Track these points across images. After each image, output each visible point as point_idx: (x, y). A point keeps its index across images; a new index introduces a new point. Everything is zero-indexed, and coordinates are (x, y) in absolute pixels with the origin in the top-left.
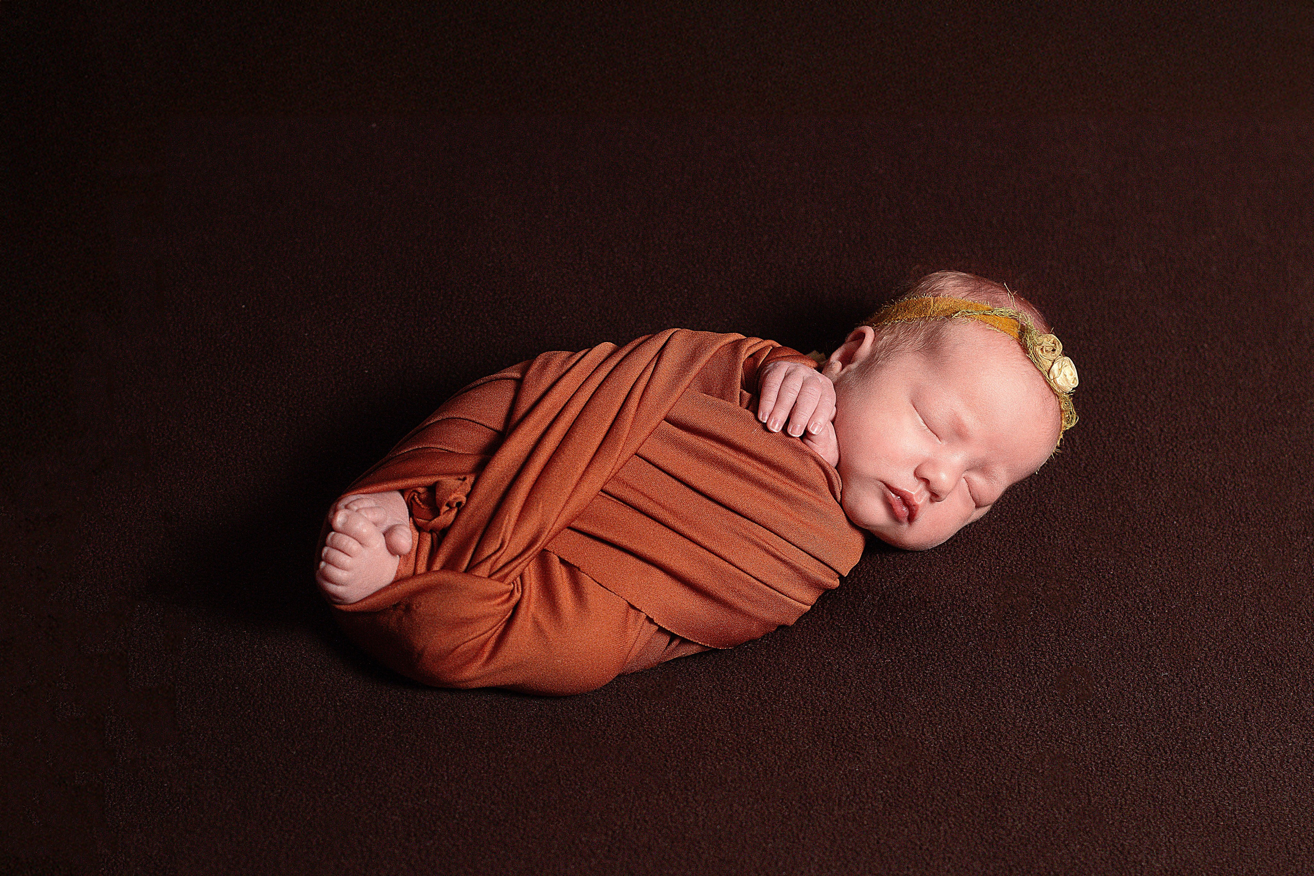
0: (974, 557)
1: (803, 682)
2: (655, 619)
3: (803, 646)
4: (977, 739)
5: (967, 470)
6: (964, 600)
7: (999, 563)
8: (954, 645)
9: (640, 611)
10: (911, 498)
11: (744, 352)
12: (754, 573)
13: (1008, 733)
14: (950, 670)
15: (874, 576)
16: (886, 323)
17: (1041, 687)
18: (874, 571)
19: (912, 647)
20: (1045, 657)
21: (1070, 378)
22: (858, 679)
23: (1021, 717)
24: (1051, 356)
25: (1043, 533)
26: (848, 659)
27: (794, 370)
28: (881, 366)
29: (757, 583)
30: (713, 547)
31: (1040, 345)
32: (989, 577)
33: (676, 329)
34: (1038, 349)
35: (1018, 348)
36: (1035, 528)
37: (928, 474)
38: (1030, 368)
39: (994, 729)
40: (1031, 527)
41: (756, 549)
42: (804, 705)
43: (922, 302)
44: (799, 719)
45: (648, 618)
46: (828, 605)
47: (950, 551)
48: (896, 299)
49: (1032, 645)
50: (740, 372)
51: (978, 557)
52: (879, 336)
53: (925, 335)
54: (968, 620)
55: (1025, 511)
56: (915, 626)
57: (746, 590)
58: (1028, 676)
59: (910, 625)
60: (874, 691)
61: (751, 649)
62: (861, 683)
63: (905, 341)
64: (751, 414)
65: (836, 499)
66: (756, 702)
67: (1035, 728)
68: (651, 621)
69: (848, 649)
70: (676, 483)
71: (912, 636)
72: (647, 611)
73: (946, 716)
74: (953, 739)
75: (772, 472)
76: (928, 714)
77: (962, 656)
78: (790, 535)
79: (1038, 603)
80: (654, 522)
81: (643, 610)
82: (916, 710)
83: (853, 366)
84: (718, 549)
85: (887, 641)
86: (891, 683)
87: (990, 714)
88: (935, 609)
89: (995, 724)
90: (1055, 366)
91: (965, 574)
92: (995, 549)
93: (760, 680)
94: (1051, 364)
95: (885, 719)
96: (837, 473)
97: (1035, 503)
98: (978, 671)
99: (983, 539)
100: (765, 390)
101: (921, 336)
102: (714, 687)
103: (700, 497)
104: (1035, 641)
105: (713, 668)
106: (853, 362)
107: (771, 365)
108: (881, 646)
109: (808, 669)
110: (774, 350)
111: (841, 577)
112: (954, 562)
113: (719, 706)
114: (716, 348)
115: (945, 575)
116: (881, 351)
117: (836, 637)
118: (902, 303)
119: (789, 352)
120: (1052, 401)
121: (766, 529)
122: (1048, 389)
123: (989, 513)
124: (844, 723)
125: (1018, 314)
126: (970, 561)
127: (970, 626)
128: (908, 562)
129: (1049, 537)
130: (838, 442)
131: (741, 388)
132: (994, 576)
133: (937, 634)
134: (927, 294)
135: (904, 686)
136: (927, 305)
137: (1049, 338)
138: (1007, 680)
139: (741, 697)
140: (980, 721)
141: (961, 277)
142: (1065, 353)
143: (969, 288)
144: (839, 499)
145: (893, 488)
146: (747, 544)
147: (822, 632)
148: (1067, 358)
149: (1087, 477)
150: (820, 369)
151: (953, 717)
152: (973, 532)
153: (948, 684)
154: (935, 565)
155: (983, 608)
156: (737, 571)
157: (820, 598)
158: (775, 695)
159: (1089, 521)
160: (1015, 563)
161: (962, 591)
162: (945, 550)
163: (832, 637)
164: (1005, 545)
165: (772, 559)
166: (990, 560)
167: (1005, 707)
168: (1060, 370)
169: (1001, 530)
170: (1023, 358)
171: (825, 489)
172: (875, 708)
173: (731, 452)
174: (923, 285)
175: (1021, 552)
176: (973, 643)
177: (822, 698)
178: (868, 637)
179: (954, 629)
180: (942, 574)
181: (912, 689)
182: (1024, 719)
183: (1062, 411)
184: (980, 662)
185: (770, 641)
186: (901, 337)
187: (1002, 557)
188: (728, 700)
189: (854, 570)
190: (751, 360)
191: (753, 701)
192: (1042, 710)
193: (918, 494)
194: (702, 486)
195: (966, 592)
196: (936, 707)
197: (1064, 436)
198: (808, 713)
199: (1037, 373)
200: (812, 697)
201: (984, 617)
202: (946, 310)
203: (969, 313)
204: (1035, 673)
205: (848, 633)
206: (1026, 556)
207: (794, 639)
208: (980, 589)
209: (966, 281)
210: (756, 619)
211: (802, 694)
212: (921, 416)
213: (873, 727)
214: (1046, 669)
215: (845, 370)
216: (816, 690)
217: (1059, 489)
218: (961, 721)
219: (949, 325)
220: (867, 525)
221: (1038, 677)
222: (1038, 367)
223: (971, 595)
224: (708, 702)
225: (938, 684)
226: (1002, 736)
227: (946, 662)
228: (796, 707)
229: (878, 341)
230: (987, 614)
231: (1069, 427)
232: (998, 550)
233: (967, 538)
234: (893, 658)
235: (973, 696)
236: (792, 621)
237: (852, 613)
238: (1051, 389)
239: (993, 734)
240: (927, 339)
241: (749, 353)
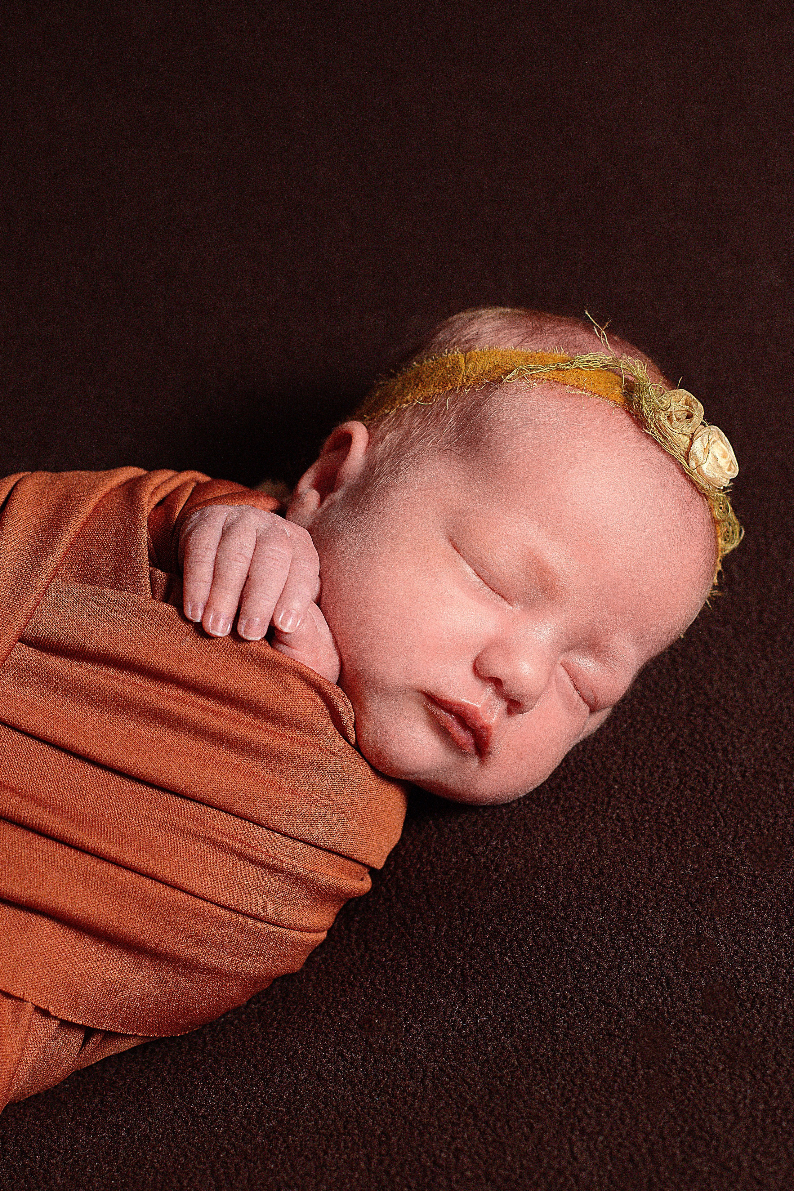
0: (602, 803)
1: (335, 1081)
2: (51, 1008)
3: (324, 1009)
4: (674, 1154)
5: (565, 650)
6: (599, 887)
7: (646, 808)
8: (596, 973)
9: (22, 1000)
10: (476, 716)
11: (146, 500)
12: (222, 900)
13: (730, 1133)
14: (598, 1023)
15: (432, 864)
16: (386, 411)
17: (768, 1032)
18: (430, 854)
19: (522, 988)
20: (763, 973)
21: (723, 462)
22: (435, 1061)
23: (745, 1097)
24: (687, 428)
25: (712, 744)
26: (411, 1025)
27: (238, 520)
28: (386, 487)
29: (228, 915)
30: (140, 862)
31: (667, 409)
32: (635, 837)
33: (22, 474)
34: (663, 417)
35: (628, 421)
36: (697, 737)
37: (498, 669)
38: (652, 453)
39: (701, 1128)
40: (691, 735)
41: (218, 853)
42: (345, 1128)
43: (443, 364)
44: (341, 1158)
45: (38, 1009)
46: (356, 925)
47: (557, 798)
48: (398, 368)
49: (736, 953)
50: (144, 536)
51: (609, 803)
52: (378, 434)
53: (458, 421)
54: (612, 923)
55: (674, 708)
56: (520, 946)
57: (210, 932)
58: (741, 1013)
59: (511, 945)
60: (467, 1083)
61: (232, 1023)
62: (441, 1070)
63: (424, 437)
64: (170, 610)
65: (347, 738)
66: (257, 1134)
67: (774, 1115)
68: (45, 1013)
69: (406, 1006)
70: (56, 753)
71: (519, 966)
72: (34, 997)
73: (608, 1115)
74: (631, 1160)
75: (229, 711)
76: (575, 1115)
77: (615, 991)
78: (279, 821)
79: (730, 873)
80: (25, 833)
81: (27, 998)
82: (551, 1110)
83: (338, 495)
84: (151, 866)
85: (475, 981)
86: (494, 1062)
87: (688, 1099)
88: (551, 911)
89: (700, 1118)
90: (698, 445)
91: (591, 838)
92: (635, 785)
93: (257, 1086)
94: (689, 441)
95: (498, 1136)
96: (343, 694)
97: (688, 691)
98: (648, 1017)
99: (611, 769)
100: (191, 563)
101: (451, 424)
102: (176, 1112)
103: (104, 774)
104: (740, 946)
105: (169, 1073)
106: (337, 489)
107: (196, 516)
108: (464, 992)
109: (342, 1056)
110: (199, 488)
111: (372, 871)
112: (568, 818)
113: (190, 1150)
114: (96, 498)
115: (558, 846)
116: (383, 460)
117: (380, 984)
118: (410, 373)
119: (224, 488)
120: (699, 506)
121: (232, 814)
122: (688, 487)
123: (609, 721)
124: (424, 1156)
125: (617, 362)
126: (596, 813)
127: (618, 933)
128: (487, 830)
129: (725, 750)
130: (334, 637)
131: (150, 565)
132: (642, 834)
133: (561, 956)
134: (452, 350)
135: (520, 1064)
136: (455, 369)
137: (677, 396)
138: (704, 1028)
139: (228, 1127)
140: (672, 1115)
141: (504, 314)
142: (710, 418)
143: (522, 330)
144: (353, 739)
145: (441, 701)
146: (201, 847)
147: (355, 978)
148: (715, 428)
149: (766, 633)
150: (282, 511)
151: (622, 1114)
152: (590, 758)
153: (599, 1049)
154: (537, 828)
155: (636, 897)
156: (191, 900)
157: (340, 913)
158: (289, 1113)
159: (786, 711)
160: (674, 805)
161: (592, 871)
162: (549, 799)
163: (375, 985)
164: (651, 774)
165: (250, 868)
166: (631, 805)
167: (713, 1082)
168: (706, 450)
169: (639, 749)
170: (638, 436)
171: (327, 725)
172: (476, 1116)
173: (149, 684)
174: (442, 336)
175: (681, 782)
176: (629, 964)
177: (375, 1109)
178: (439, 977)
179: (590, 944)
180: (551, 843)
181: (536, 1069)
182: (752, 1101)
183: (716, 522)
184: (649, 999)
185: (264, 1004)
186: (416, 431)
187: (651, 797)
188: (204, 1137)
189: (394, 855)
190: (161, 510)
191: (251, 1132)
192: (780, 1077)
193: (485, 706)
194: (105, 754)
195: (601, 872)
196: (586, 1099)
197: (723, 566)
198: (354, 1143)
199: (665, 460)
200: (355, 1109)
201: (640, 913)
202: (489, 371)
203: (531, 370)
204: (753, 1007)
205: (401, 975)
206: (692, 788)
207: (306, 995)
208: (623, 862)
209: (515, 321)
210: (235, 977)
211: (337, 1107)
212: (470, 564)
213: (479, 1156)
214: (770, 996)
215: (326, 504)
216: (362, 1094)
217: (723, 661)
218: (637, 1120)
219: (497, 397)
220: (409, 774)
221: (759, 1013)
222: (668, 450)
223: (609, 876)
224: (168, 1146)
225: (582, 1053)
226: (718, 1140)
227: (587, 1008)
228: (331, 1135)
229: (376, 444)
230: (644, 906)
231: (730, 548)
232: (641, 786)
233: (584, 771)
234: (491, 1013)
235: (649, 1068)
236: (297, 964)
237: (403, 935)
238: (694, 485)
239: (702, 1138)
240: (462, 426)
241: (157, 499)
